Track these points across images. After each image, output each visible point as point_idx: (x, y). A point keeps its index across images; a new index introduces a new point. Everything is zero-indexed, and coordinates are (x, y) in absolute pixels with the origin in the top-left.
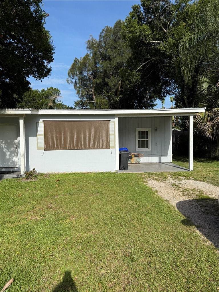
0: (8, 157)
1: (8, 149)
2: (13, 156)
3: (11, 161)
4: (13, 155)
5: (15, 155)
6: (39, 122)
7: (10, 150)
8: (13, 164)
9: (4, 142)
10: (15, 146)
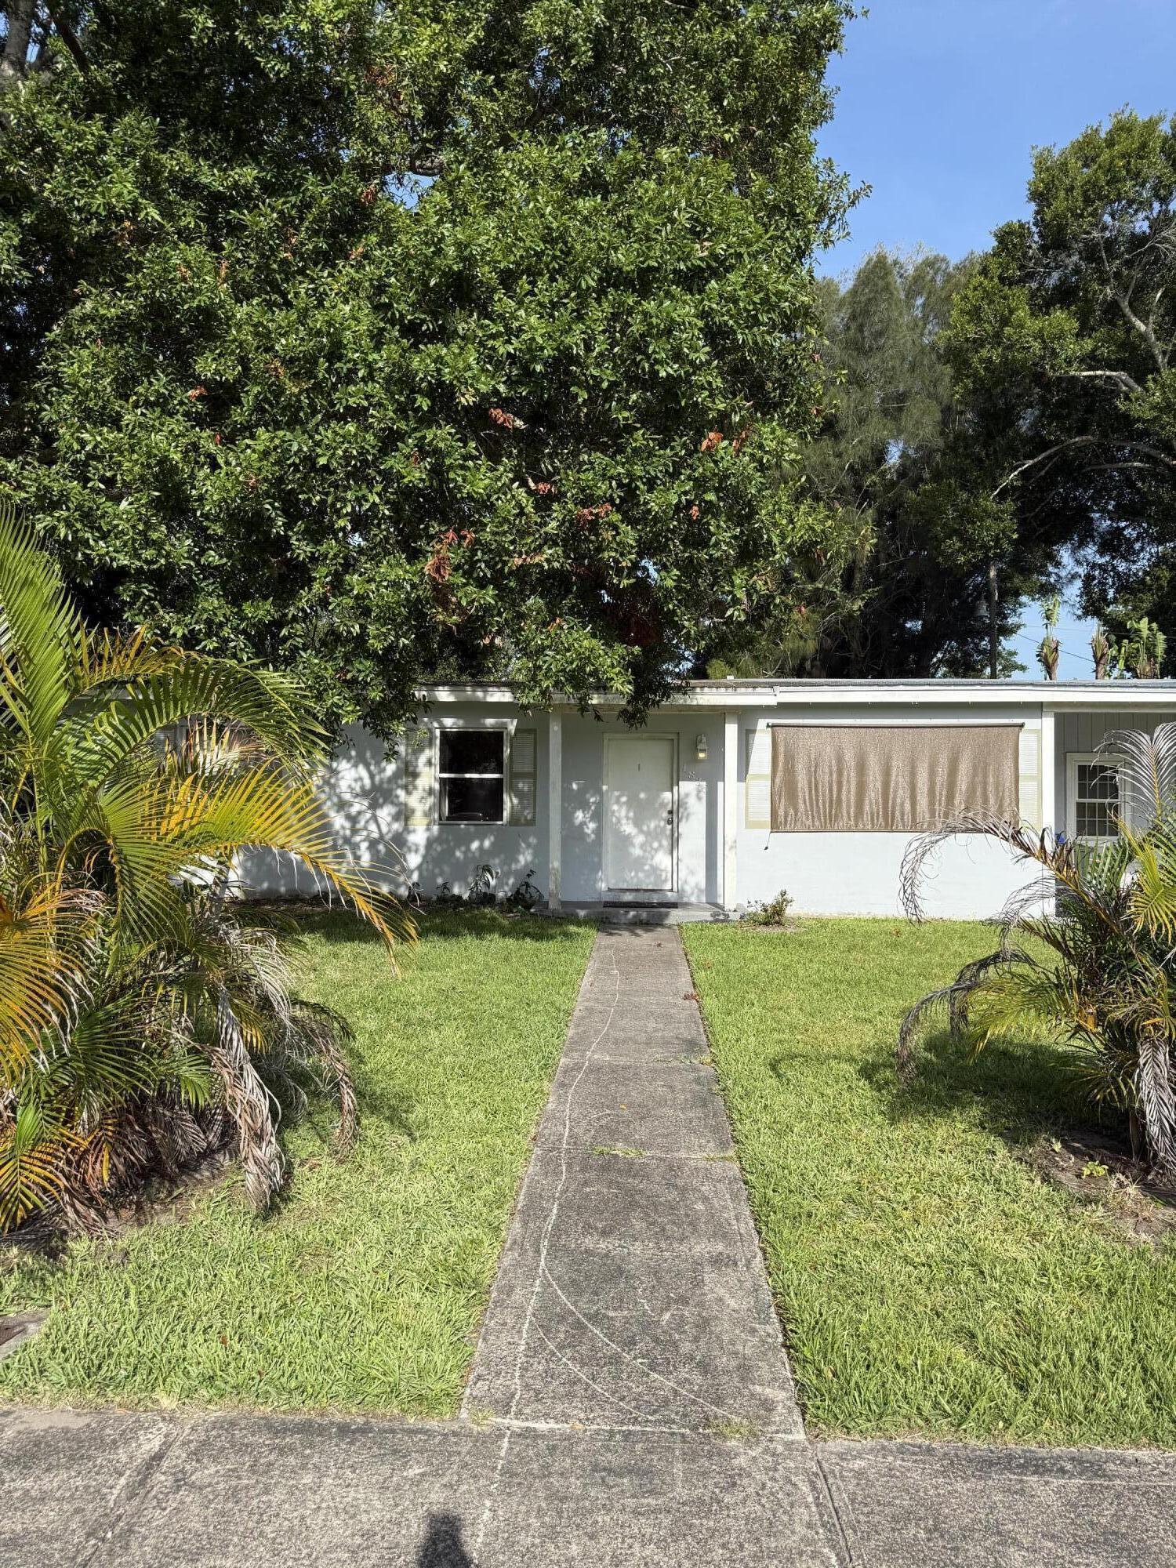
0: (637, 852)
1: (637, 823)
2: (656, 850)
3: (647, 868)
4: (656, 845)
5: (661, 846)
6: (754, 731)
7: (645, 828)
8: (652, 879)
9: (624, 799)
10: (665, 815)
